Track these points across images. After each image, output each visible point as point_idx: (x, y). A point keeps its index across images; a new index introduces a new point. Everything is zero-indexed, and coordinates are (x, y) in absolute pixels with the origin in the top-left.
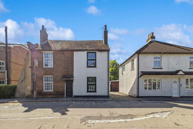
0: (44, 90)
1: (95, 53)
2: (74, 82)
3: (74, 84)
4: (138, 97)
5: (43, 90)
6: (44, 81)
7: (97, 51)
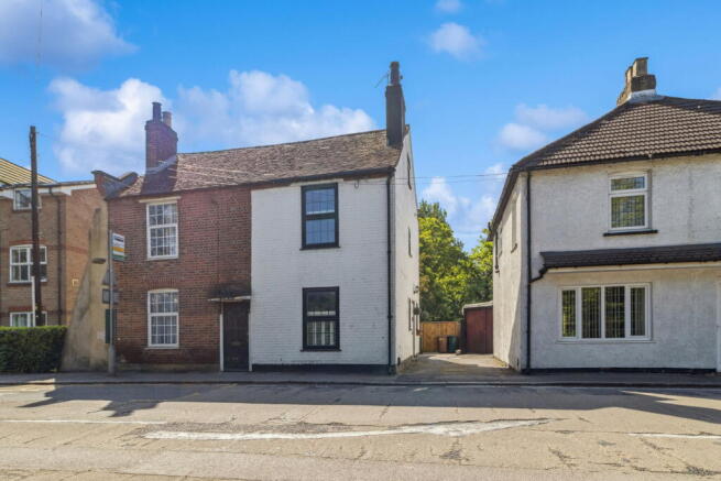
0: (150, 344)
1: (335, 187)
2: (252, 310)
3: (254, 319)
4: (528, 371)
5: (146, 344)
6: (149, 310)
7: (340, 181)
